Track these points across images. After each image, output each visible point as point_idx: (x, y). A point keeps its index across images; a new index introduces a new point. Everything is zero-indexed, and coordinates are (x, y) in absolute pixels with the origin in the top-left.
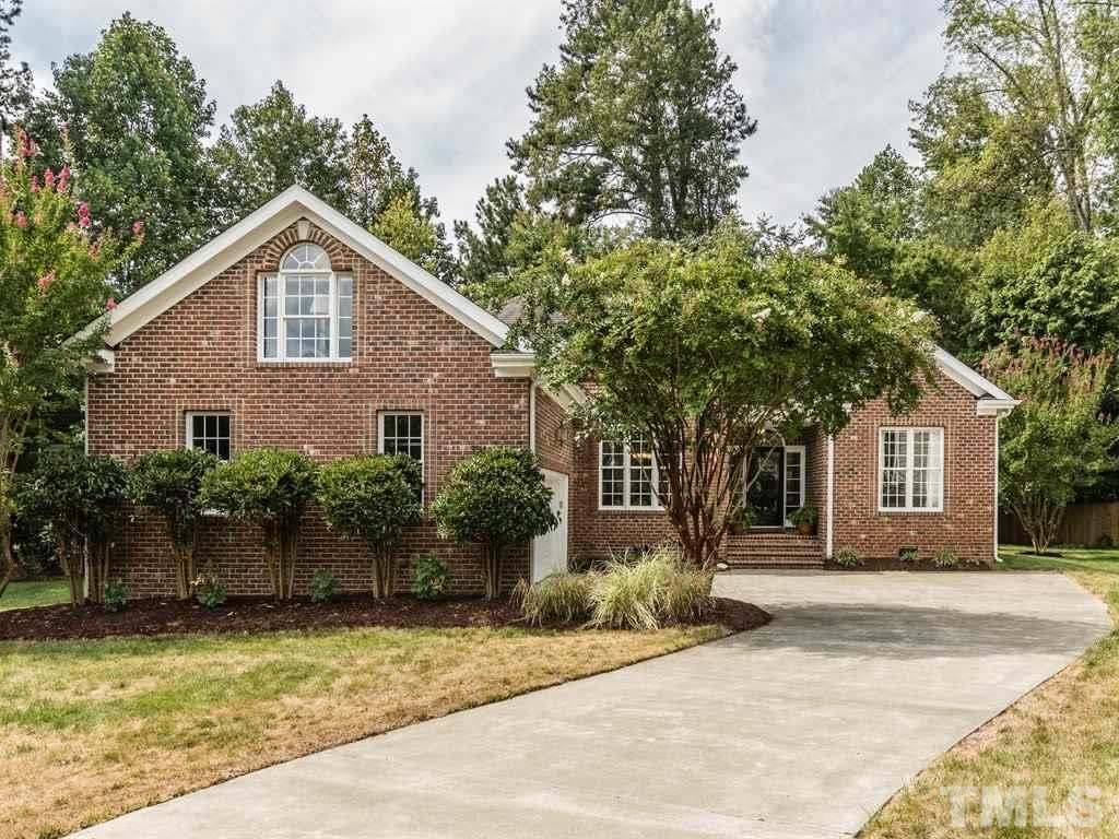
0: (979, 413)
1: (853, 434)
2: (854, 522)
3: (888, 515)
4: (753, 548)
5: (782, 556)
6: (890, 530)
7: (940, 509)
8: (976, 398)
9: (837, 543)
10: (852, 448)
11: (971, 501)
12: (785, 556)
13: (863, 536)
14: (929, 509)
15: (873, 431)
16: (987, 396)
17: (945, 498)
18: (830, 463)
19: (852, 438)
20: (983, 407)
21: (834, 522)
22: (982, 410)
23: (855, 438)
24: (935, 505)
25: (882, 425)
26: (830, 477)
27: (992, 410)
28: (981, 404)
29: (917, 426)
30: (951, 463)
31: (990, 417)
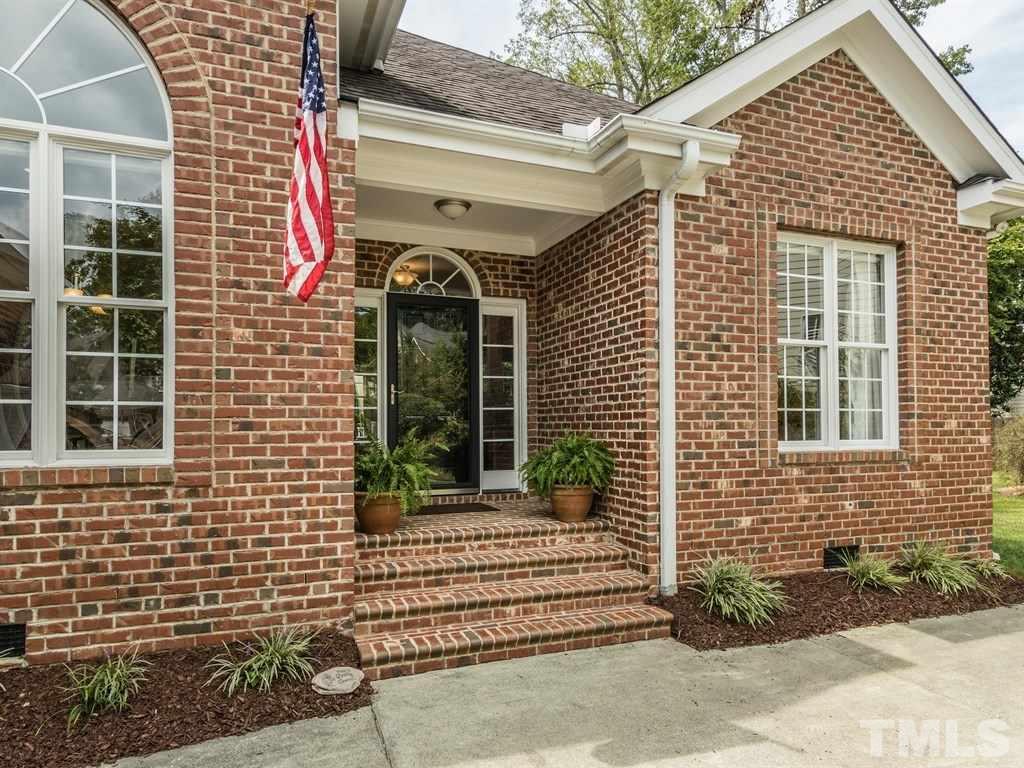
0: (962, 222)
1: (719, 241)
2: (723, 484)
3: (788, 461)
6: (804, 500)
7: (892, 444)
8: (957, 186)
9: (689, 545)
10: (713, 279)
11: (953, 425)
13: (745, 522)
15: (762, 237)
18: (667, 315)
20: (969, 207)
22: (968, 212)
23: (721, 250)
24: (875, 432)
25: (780, 225)
26: (668, 356)
28: (967, 199)
30: (919, 330)
31: (979, 232)
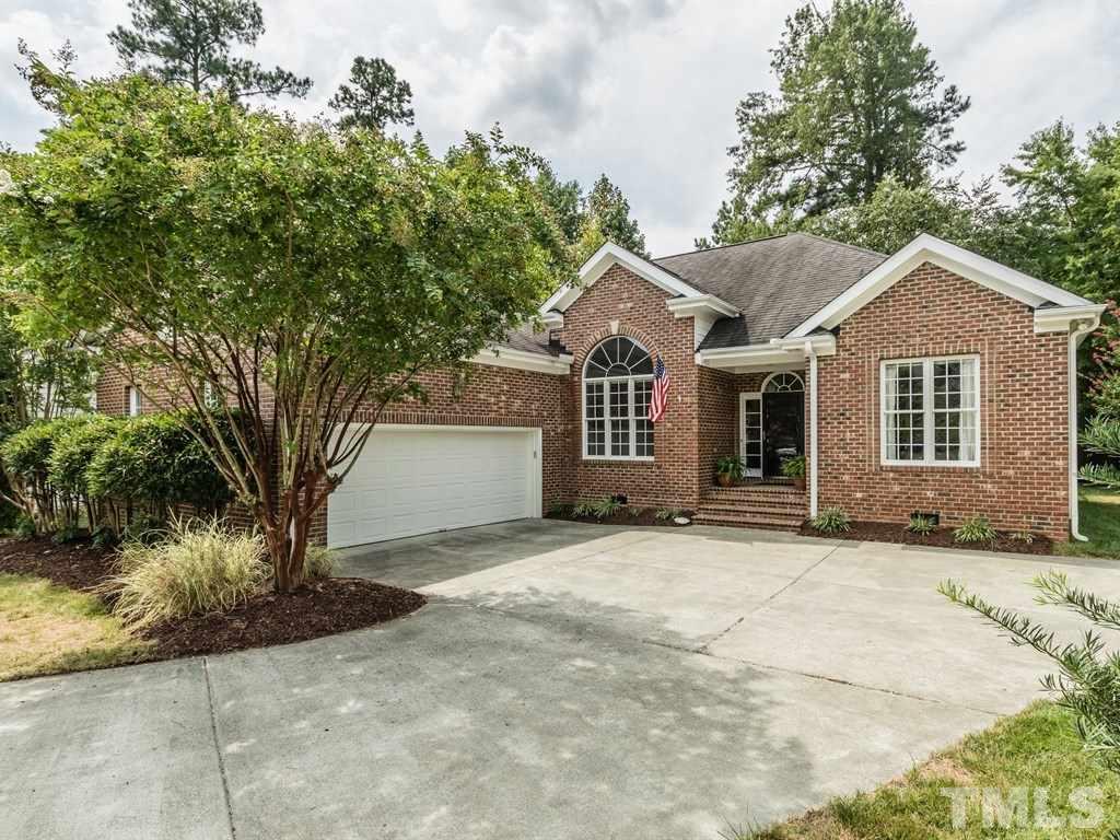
0: (1037, 330)
1: (844, 372)
2: (846, 478)
3: (893, 469)
4: (733, 502)
5: (758, 513)
6: (897, 488)
7: (977, 463)
8: (1031, 309)
10: (843, 389)
11: (1027, 453)
12: (761, 513)
13: (859, 495)
14: (963, 462)
15: (870, 366)
16: (1049, 304)
17: (983, 448)
19: (842, 376)
20: (1043, 322)
21: (819, 477)
22: (1042, 324)
23: (845, 376)
24: (970, 458)
25: (882, 359)
26: (814, 423)
27: (1061, 323)
28: (1040, 317)
29: (936, 355)
30: (991, 401)
31: (1058, 334)
